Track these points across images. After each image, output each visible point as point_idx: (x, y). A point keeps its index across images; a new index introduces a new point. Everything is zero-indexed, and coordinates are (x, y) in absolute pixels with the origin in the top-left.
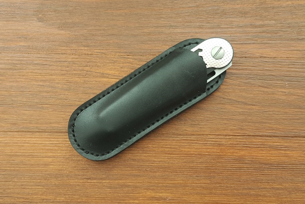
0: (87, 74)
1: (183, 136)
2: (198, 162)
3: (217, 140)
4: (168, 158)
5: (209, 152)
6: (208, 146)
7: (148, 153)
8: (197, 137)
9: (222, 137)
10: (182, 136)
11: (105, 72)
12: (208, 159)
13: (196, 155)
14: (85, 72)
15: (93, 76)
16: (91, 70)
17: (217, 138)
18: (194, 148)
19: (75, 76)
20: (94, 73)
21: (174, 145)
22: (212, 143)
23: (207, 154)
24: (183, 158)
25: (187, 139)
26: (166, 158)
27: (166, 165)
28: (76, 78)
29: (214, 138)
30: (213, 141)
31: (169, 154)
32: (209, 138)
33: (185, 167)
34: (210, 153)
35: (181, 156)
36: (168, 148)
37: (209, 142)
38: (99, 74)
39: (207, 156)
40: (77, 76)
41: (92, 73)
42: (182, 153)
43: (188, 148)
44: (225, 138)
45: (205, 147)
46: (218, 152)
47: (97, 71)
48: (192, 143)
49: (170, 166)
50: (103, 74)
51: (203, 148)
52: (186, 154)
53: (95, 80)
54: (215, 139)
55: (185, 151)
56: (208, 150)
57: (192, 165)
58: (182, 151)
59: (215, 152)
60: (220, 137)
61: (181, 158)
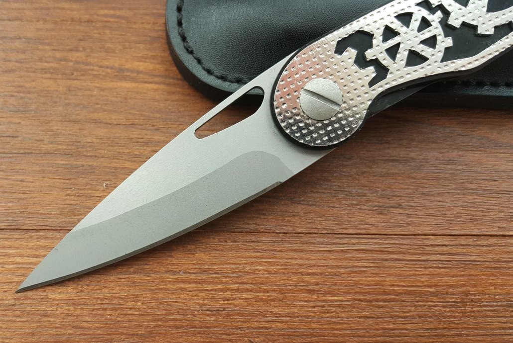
0: (76, 70)
1: (357, 241)
2: (407, 317)
3: (455, 249)
4: (318, 306)
5: (437, 286)
6: (433, 267)
7: (256, 291)
8: (397, 242)
9: (469, 241)
10: (354, 241)
11: (128, 66)
12: (435, 306)
13: (399, 294)
14: (71, 64)
15: (94, 76)
16: (89, 60)
17: (456, 245)
18: (391, 274)
19: (44, 76)
20: (96, 68)
21: (332, 267)
22: (443, 258)
23: (431, 293)
24: (362, 303)
25: (367, 247)
26: (312, 304)
27: (313, 326)
28: (44, 81)
29: (446, 246)
30: (444, 254)
31: (319, 292)
32: (432, 245)
33: (372, 332)
34: (439, 289)
35: (356, 300)
36: (314, 274)
37: (434, 257)
38: (109, 71)
39: (431, 297)
40: (49, 76)
41: (92, 67)
42: (358, 290)
43: (376, 275)
44: (479, 243)
45: (423, 271)
46: (463, 286)
47: (106, 63)
48: (386, 260)
49: (326, 329)
50: (121, 70)
51: (417, 273)
52: (369, 293)
53: (98, 85)
54: (450, 247)
55: (366, 285)
56: (435, 280)
57: (391, 326)
58: (357, 284)
59: (453, 286)
60: (463, 241)
61: (356, 304)
